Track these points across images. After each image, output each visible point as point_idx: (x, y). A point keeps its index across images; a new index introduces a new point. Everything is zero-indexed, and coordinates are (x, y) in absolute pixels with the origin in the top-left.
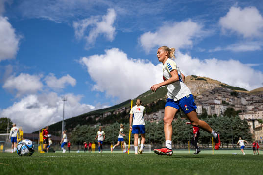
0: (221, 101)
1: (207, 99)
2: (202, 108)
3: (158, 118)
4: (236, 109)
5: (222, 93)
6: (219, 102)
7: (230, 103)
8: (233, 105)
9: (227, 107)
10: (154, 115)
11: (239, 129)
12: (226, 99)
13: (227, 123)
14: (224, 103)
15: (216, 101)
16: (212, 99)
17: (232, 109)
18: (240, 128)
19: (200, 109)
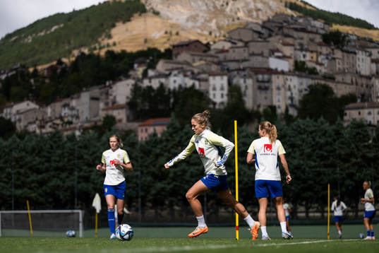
0: (292, 61)
1: (246, 55)
2: (230, 83)
3: (77, 117)
4: (340, 90)
5: (295, 34)
6: (284, 65)
7: (318, 68)
8: (332, 78)
9: (311, 82)
10: (65, 106)
11: (359, 160)
12: (309, 55)
13: (322, 141)
14: (300, 69)
15: (274, 63)
16: (261, 55)
17: (327, 91)
18: (364, 157)
19: (222, 89)
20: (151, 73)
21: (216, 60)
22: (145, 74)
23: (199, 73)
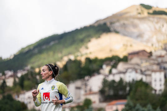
2: (166, 77)
19: (160, 80)
20: (114, 71)
21: (156, 62)
22: (110, 72)
23: (145, 71)
